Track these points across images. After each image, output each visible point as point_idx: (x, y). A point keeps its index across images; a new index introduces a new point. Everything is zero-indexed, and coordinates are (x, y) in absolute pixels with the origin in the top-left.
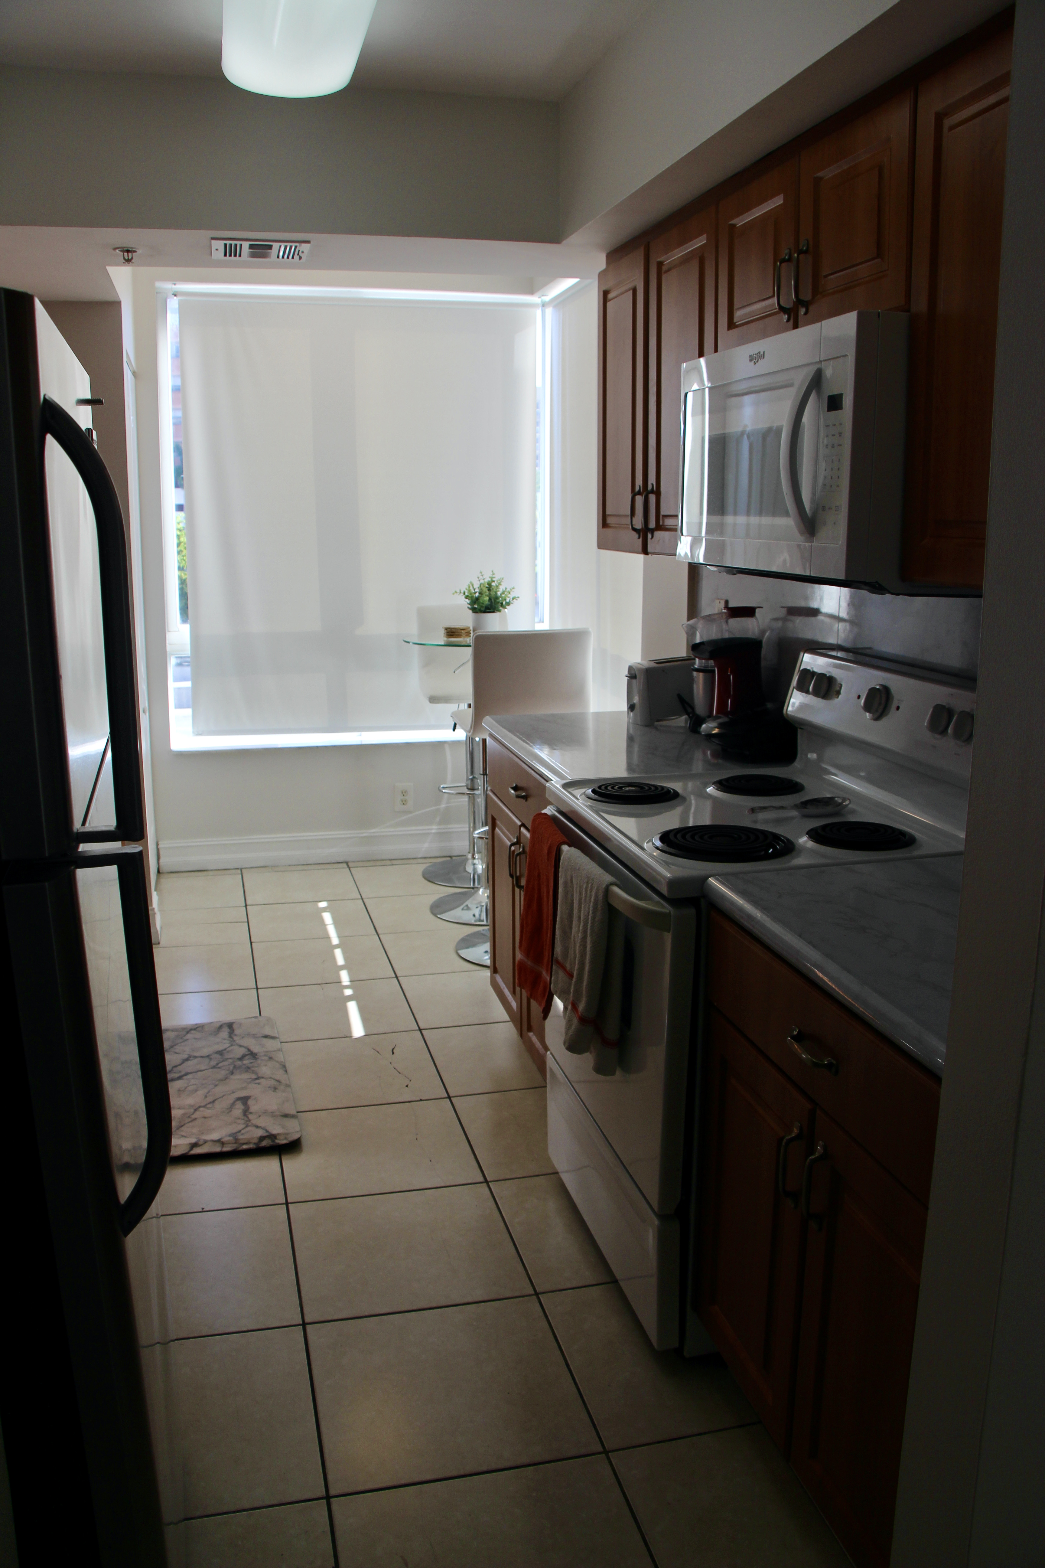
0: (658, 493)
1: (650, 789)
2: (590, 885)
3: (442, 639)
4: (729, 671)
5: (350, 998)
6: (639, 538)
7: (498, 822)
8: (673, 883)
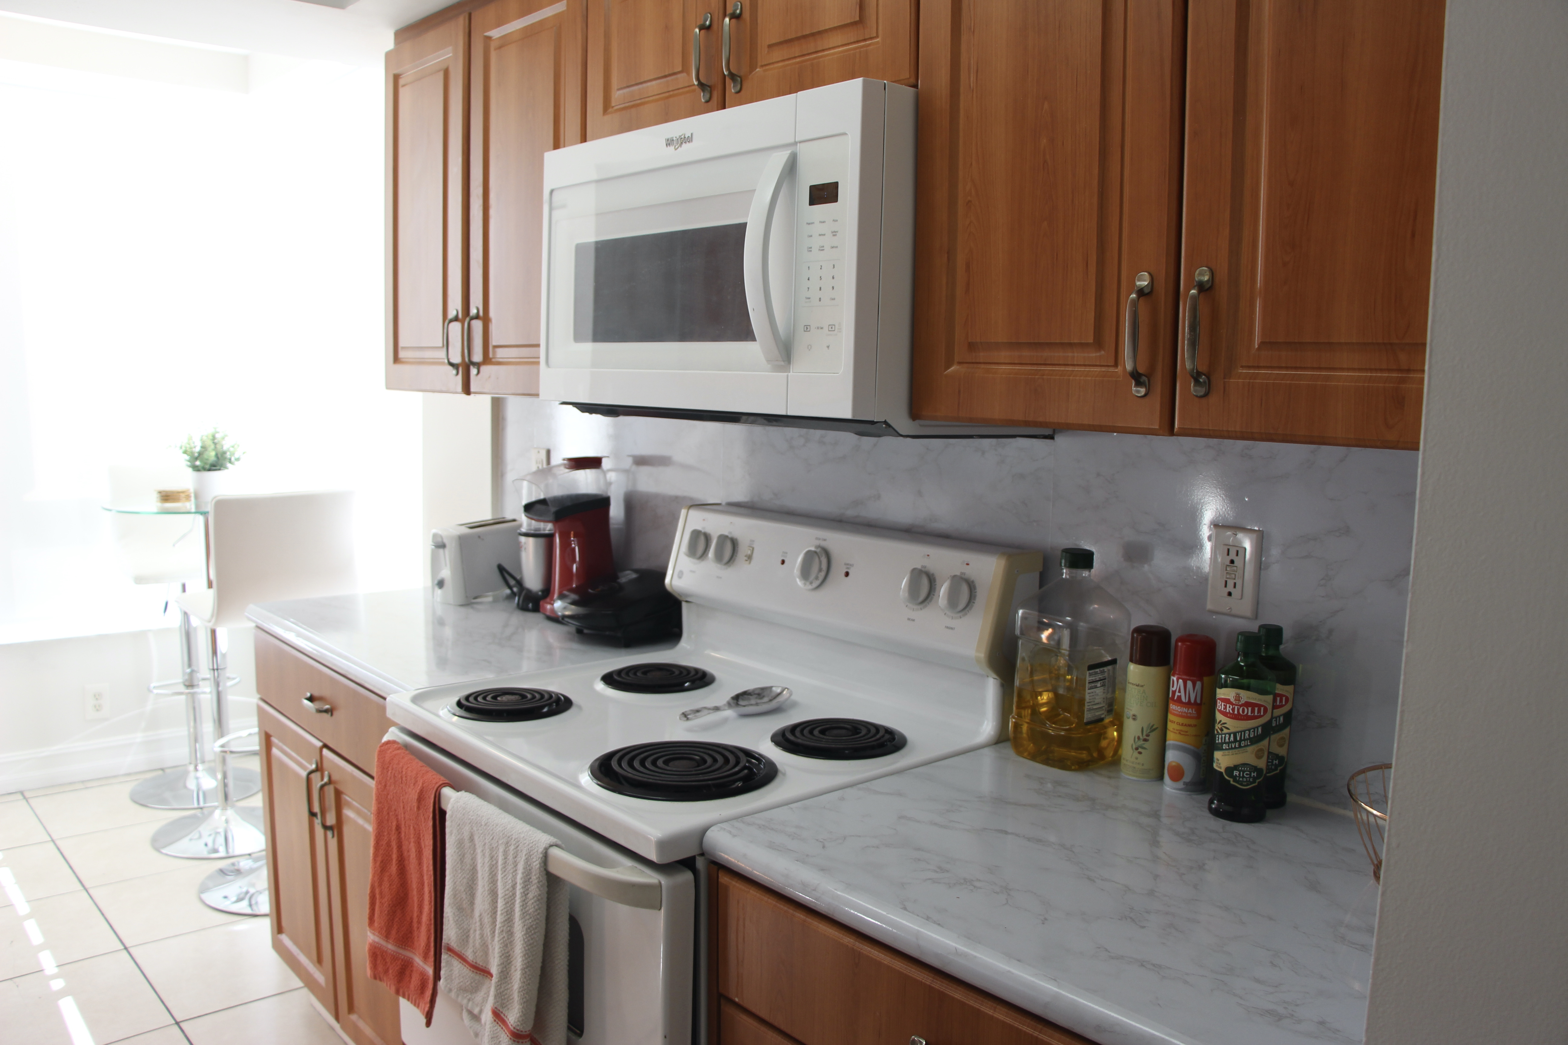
0: (486, 320)
1: (534, 697)
2: (512, 847)
3: (154, 504)
4: (572, 535)
5: (62, 993)
6: (457, 374)
7: (274, 740)
8: (663, 845)
